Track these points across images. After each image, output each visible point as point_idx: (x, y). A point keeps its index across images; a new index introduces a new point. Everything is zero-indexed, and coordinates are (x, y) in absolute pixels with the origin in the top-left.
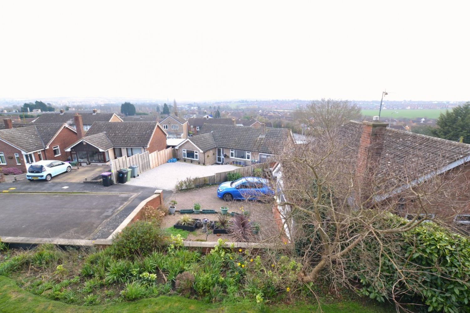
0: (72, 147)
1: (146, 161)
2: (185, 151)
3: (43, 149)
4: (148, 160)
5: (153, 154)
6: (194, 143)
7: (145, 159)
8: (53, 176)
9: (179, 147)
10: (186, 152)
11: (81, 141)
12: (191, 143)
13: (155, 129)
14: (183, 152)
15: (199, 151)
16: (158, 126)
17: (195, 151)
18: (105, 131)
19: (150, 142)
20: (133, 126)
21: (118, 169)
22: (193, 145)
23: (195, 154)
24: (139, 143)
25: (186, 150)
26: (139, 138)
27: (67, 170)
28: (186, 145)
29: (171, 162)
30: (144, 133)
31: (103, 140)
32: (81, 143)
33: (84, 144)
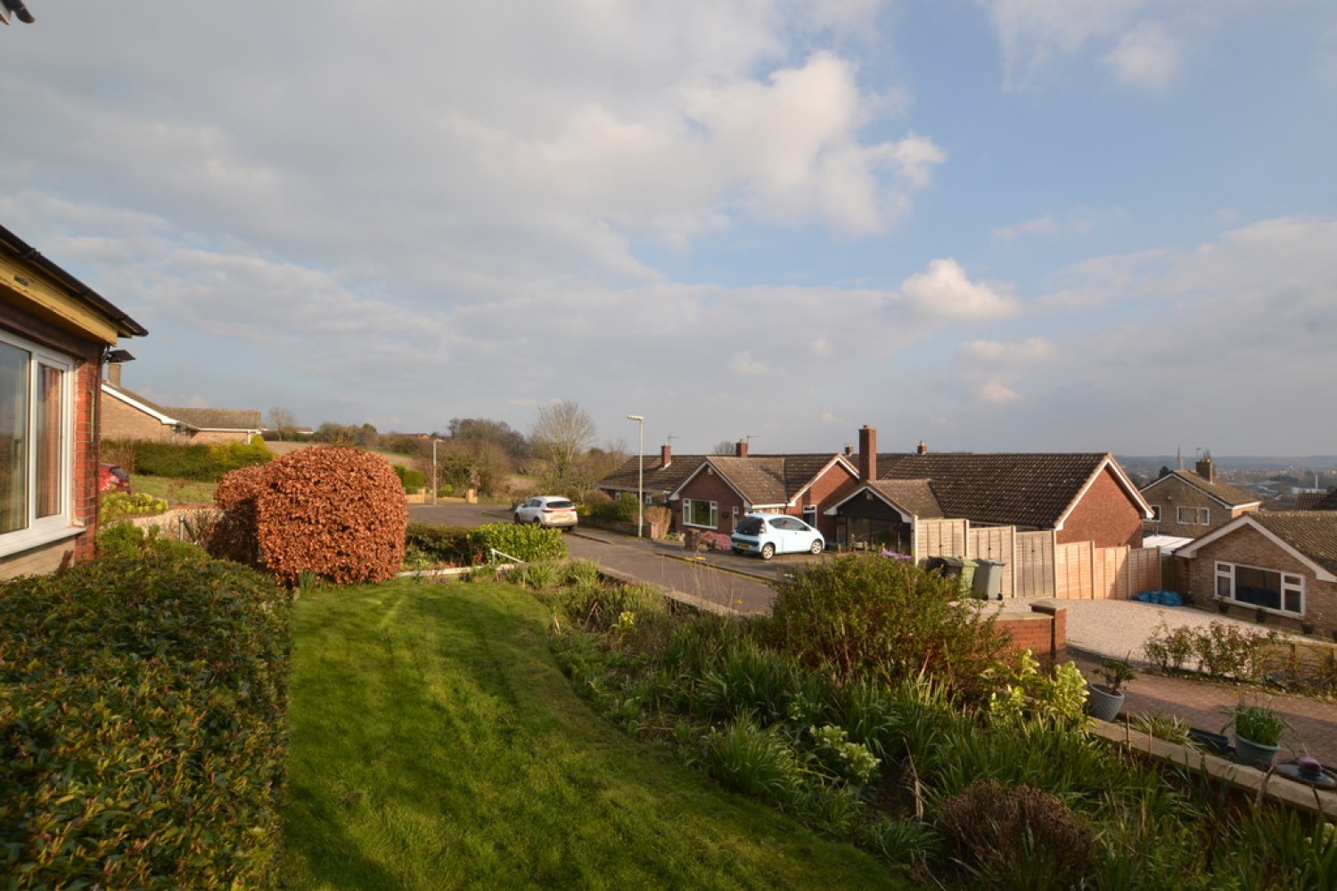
0: (841, 503)
1: (1039, 563)
2: (1228, 569)
3: (783, 505)
4: (1048, 563)
5: (1073, 547)
6: (1283, 538)
7: (1038, 554)
8: (778, 550)
9: (1200, 550)
10: (1231, 575)
11: (864, 488)
12: (1263, 537)
13: (1094, 477)
14: (1218, 573)
15: (1311, 575)
16: (1108, 468)
17: (1283, 575)
18: (931, 476)
19: (1067, 514)
20: (1014, 466)
21: (935, 554)
22: (1275, 547)
23: (1284, 586)
24: (1029, 512)
25: (1232, 566)
26: (1029, 497)
27: (812, 547)
28: (1235, 546)
29: (1150, 600)
30: (1050, 484)
31: (919, 496)
32: (862, 495)
33: (869, 497)
